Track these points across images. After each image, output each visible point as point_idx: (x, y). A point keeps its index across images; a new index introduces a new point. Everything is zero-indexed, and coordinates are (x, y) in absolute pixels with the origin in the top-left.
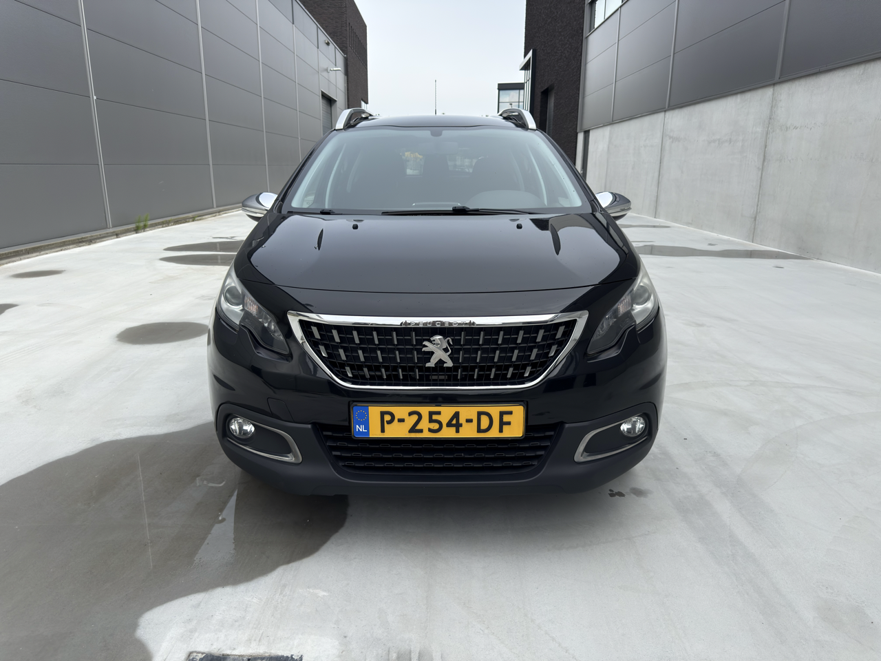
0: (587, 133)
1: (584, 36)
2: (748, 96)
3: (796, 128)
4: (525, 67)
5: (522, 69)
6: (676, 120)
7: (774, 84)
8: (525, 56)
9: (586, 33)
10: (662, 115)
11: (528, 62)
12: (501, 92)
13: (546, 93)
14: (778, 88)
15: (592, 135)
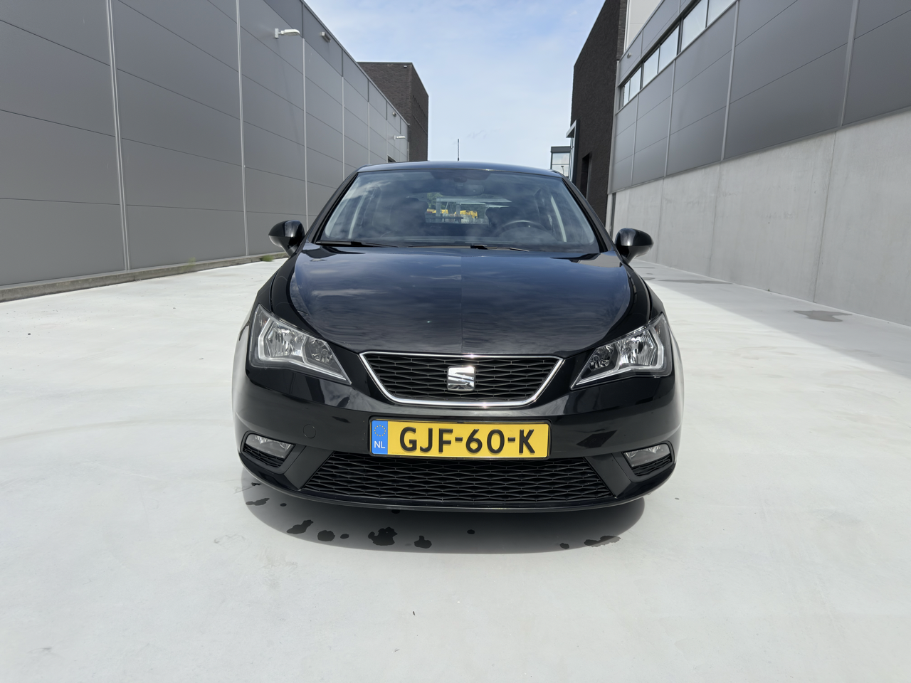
0: (614, 195)
1: (614, 113)
2: (708, 170)
3: (730, 194)
4: (571, 135)
5: (569, 136)
6: (669, 185)
7: (720, 163)
8: (571, 125)
9: (616, 110)
10: (662, 181)
11: (574, 129)
12: (554, 155)
13: (587, 159)
14: (722, 165)
15: (618, 196)
